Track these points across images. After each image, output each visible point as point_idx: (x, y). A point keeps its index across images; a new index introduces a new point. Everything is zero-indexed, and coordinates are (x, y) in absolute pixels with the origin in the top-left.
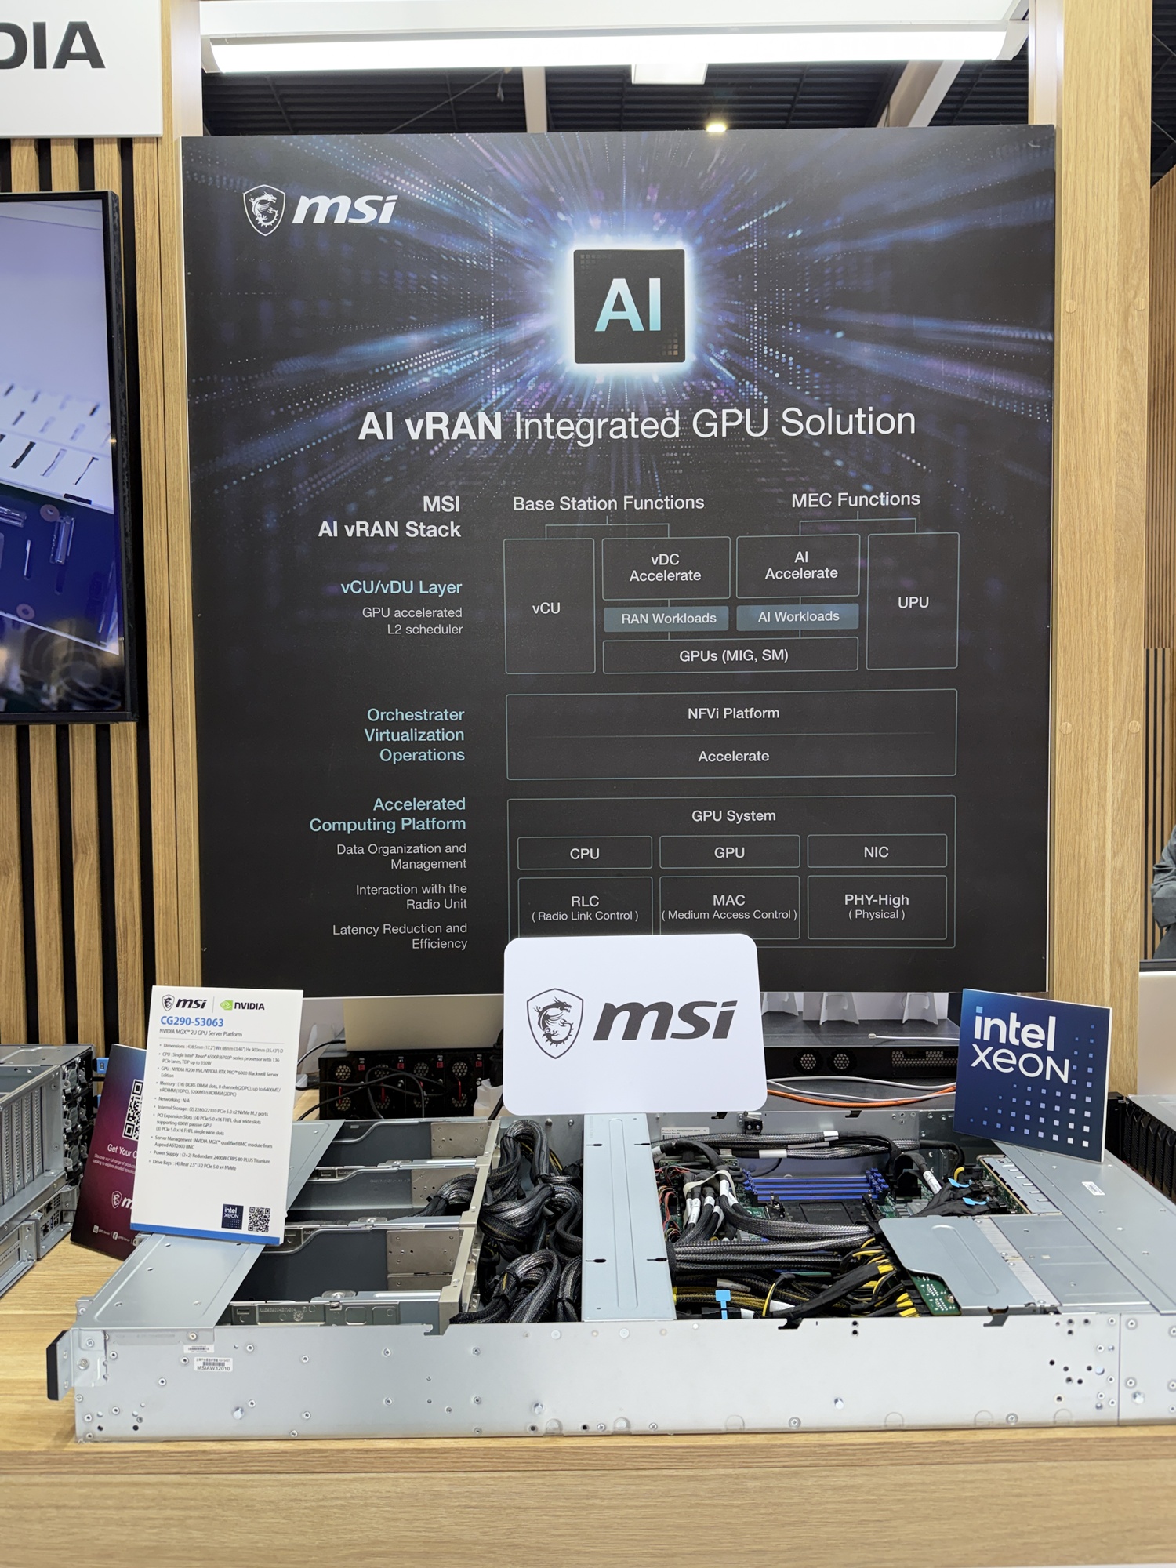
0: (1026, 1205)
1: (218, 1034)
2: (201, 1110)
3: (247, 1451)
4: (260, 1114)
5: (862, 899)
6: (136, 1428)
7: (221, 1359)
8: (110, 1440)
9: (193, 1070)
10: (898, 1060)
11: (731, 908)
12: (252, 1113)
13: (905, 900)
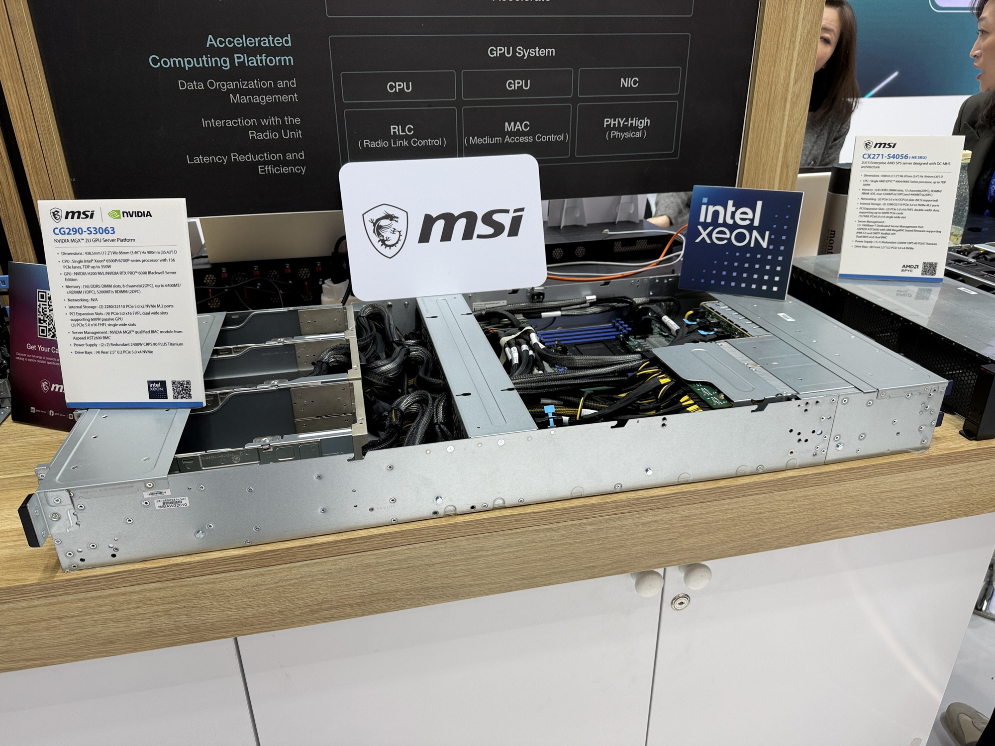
0: (746, 331)
1: (112, 240)
2: (110, 307)
3: (212, 560)
4: (166, 306)
5: (617, 122)
6: (114, 556)
7: (177, 499)
8: (93, 567)
9: (95, 274)
10: (618, 248)
11: (519, 133)
12: (159, 306)
13: (647, 122)
